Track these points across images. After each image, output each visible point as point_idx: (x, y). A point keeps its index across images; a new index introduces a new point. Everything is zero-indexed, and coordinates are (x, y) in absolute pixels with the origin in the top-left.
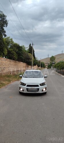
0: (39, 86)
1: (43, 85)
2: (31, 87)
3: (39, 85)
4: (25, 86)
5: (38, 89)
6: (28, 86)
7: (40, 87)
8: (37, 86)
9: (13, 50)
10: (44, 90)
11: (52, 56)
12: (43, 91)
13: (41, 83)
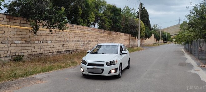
0: (104, 66)
1: (111, 65)
2: (93, 67)
3: (105, 64)
4: (86, 64)
5: (103, 70)
6: (89, 65)
7: (106, 67)
8: (102, 65)
9: (105, 16)
10: (113, 71)
11: (183, 22)
12: (110, 72)
13: (108, 61)
